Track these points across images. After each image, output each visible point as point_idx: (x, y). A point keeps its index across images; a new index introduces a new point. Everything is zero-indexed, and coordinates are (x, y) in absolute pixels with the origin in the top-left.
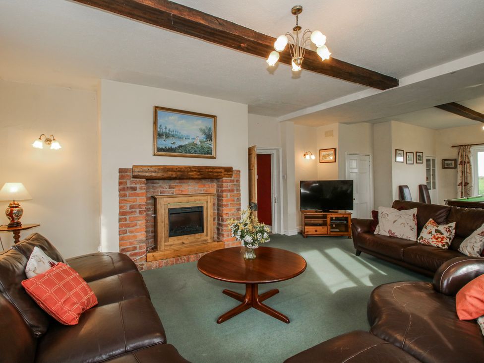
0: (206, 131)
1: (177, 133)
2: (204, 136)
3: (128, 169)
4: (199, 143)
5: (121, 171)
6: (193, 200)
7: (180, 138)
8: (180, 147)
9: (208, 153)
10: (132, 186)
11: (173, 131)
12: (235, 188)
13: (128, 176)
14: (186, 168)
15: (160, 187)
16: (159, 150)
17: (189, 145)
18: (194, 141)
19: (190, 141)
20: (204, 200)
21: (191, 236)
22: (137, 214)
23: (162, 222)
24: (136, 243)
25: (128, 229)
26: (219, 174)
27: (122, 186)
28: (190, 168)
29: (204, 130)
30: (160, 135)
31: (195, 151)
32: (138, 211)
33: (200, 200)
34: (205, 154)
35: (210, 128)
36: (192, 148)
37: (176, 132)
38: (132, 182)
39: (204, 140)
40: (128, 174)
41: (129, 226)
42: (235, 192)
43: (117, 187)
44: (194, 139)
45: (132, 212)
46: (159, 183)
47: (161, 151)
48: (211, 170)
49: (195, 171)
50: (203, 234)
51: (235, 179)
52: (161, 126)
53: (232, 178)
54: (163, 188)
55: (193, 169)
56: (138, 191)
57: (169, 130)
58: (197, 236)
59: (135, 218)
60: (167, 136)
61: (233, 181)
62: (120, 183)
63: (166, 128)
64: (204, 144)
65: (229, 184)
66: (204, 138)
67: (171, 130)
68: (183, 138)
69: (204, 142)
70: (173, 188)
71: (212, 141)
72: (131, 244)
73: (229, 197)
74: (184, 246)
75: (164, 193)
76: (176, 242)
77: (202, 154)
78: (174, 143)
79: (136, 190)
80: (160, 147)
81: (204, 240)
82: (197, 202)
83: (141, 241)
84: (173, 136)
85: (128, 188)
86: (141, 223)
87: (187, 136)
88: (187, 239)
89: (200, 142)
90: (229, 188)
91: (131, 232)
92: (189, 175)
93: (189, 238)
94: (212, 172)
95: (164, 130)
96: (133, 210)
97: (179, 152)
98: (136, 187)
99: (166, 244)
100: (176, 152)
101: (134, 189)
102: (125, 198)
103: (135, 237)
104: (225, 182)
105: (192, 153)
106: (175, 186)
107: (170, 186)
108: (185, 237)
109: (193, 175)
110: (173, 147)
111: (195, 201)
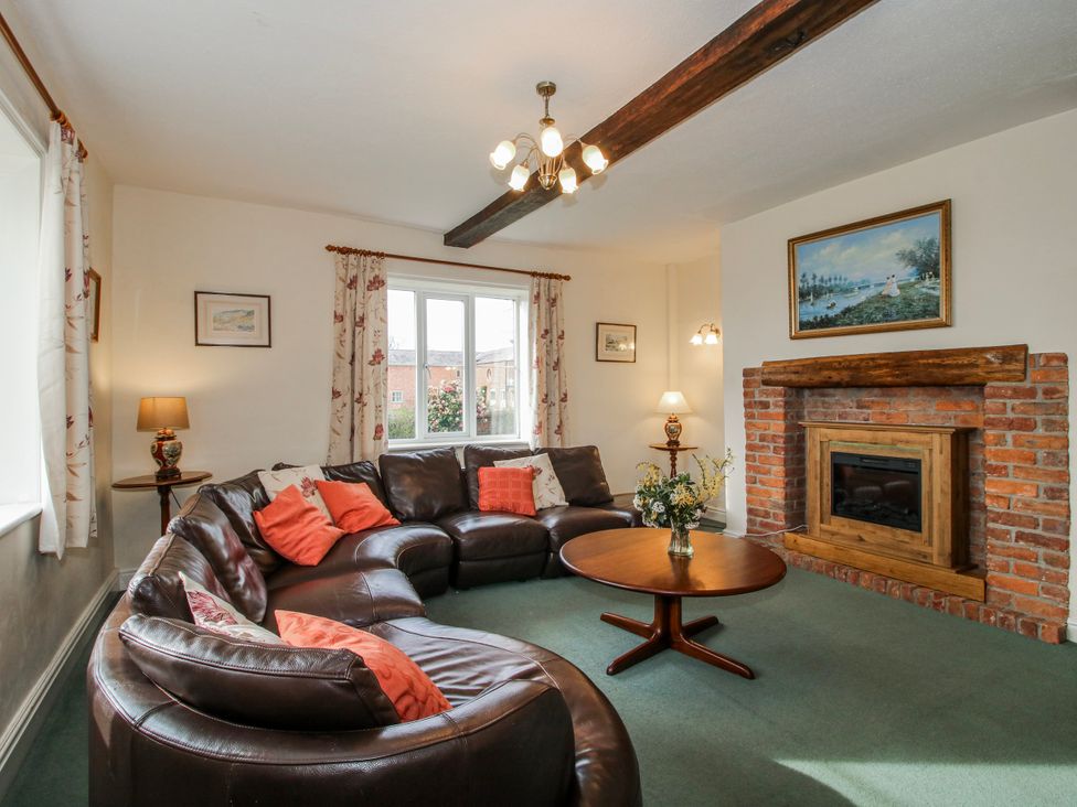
0: (918, 254)
1: (838, 282)
2: (911, 270)
3: (754, 369)
4: (895, 292)
5: (747, 373)
6: (889, 441)
7: (847, 291)
8: (848, 310)
9: (925, 313)
10: (764, 399)
11: (830, 280)
12: (1039, 419)
13: (755, 381)
14: (862, 360)
15: (838, 402)
16: (803, 325)
17: (869, 301)
18: (880, 289)
19: (872, 292)
20: (921, 443)
21: (882, 530)
22: (771, 454)
23: (816, 478)
24: (768, 505)
25: (759, 476)
26: (964, 372)
27: (748, 400)
28: (873, 359)
29: (911, 252)
30: (803, 295)
31: (885, 315)
32: (772, 446)
33: (907, 442)
34: (914, 317)
35: (931, 243)
36: (876, 308)
37: (836, 279)
38: (762, 393)
39: (913, 280)
40: (756, 378)
41: (759, 472)
42: (1040, 431)
43: (741, 400)
44: (881, 284)
45: (763, 447)
46: (834, 396)
47: (810, 328)
48: (937, 361)
49: (886, 365)
50: (918, 534)
51: (1040, 388)
52: (804, 276)
53: (1027, 384)
54: (844, 406)
55: (883, 362)
56: (772, 410)
57: (822, 280)
58: (902, 534)
59: (767, 458)
60: (818, 292)
61: (1031, 393)
62: (745, 394)
63: (814, 277)
64: (912, 292)
65: (1010, 403)
66: (911, 275)
67: (826, 278)
68: (852, 291)
69: (912, 285)
70: (868, 408)
71: (937, 275)
72: (762, 504)
73: (1010, 446)
74: (862, 545)
75: (846, 418)
76: (846, 531)
77: (906, 318)
78: (833, 305)
79: (768, 407)
80: (805, 319)
81: (919, 553)
82: (899, 446)
83: (776, 505)
84: (831, 291)
85: (755, 402)
86: (777, 470)
87: (863, 282)
88: (874, 533)
89: (900, 287)
90: (1010, 415)
91: (762, 483)
92: (872, 375)
93: (879, 533)
94: (939, 366)
95: (811, 283)
96: (765, 444)
97: (844, 324)
98: (768, 402)
99: (824, 526)
100: (838, 325)
101: (765, 405)
102: (754, 421)
103: (769, 494)
104: (993, 396)
105: (878, 322)
106: (873, 402)
107: (857, 402)
108: (869, 526)
109: (879, 376)
110: (831, 314)
111: (894, 442)
